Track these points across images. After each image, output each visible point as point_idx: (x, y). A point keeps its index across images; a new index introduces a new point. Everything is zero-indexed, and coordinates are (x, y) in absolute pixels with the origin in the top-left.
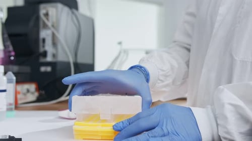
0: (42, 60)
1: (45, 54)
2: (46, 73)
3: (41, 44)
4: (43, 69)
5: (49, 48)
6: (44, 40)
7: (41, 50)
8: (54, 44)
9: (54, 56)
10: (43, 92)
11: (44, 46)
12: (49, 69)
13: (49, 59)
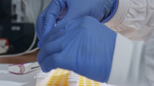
0: (13, 21)
1: (15, 17)
2: (16, 31)
3: (12, 9)
4: (14, 28)
5: (18, 12)
6: (15, 6)
7: (13, 13)
8: (23, 9)
9: (22, 18)
10: (12, 46)
11: (15, 11)
12: (18, 28)
13: (19, 20)
